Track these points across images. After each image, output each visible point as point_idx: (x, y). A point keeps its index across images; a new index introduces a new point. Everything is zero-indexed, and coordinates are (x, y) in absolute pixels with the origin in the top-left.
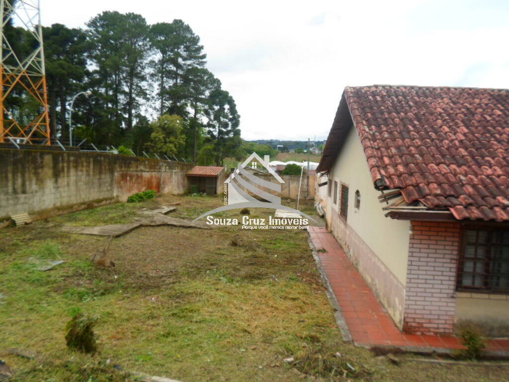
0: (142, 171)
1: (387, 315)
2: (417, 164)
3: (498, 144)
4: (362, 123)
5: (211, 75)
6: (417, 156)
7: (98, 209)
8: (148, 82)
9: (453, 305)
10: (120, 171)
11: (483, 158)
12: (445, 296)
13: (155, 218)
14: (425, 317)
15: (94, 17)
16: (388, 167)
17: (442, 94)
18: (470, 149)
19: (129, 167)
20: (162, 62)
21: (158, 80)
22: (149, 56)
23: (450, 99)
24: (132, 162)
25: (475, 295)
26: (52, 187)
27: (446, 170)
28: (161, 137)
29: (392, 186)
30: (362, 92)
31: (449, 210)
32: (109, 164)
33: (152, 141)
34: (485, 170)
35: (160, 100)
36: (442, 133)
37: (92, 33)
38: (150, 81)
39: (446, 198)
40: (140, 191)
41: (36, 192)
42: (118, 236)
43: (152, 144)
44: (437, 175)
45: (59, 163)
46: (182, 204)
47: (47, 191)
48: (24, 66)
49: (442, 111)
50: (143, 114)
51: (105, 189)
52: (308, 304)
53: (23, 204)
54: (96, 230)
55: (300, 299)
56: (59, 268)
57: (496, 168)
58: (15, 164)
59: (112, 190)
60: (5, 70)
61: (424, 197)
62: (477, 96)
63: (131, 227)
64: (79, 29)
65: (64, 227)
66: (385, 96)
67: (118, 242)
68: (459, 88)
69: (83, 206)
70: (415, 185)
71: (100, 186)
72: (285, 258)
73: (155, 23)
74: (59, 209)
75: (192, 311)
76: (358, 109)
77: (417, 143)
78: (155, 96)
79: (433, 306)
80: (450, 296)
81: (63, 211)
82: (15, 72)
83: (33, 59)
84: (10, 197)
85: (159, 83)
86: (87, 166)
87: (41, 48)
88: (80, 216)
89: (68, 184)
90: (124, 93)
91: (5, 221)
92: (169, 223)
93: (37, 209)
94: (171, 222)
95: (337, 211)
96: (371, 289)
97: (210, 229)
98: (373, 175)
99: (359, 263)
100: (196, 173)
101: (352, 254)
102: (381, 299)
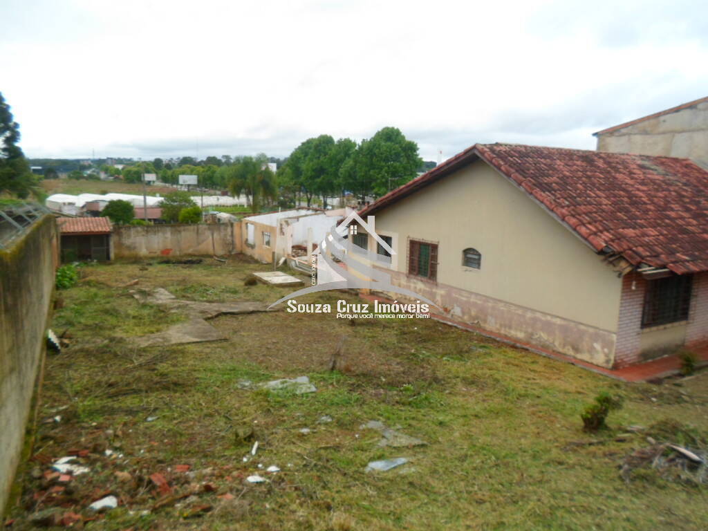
4: (536, 189)
9: (639, 339)
14: (625, 353)
16: (598, 234)
27: (633, 234)
29: (616, 251)
30: (496, 151)
31: (667, 268)
57: (651, 229)
61: (643, 259)
66: (518, 157)
76: (516, 173)
79: (629, 343)
80: (638, 333)
94: (224, 310)
95: (396, 270)
96: (528, 343)
97: (278, 311)
98: (594, 242)
99: (485, 321)
100: (72, 230)
101: (460, 315)
102: (555, 349)
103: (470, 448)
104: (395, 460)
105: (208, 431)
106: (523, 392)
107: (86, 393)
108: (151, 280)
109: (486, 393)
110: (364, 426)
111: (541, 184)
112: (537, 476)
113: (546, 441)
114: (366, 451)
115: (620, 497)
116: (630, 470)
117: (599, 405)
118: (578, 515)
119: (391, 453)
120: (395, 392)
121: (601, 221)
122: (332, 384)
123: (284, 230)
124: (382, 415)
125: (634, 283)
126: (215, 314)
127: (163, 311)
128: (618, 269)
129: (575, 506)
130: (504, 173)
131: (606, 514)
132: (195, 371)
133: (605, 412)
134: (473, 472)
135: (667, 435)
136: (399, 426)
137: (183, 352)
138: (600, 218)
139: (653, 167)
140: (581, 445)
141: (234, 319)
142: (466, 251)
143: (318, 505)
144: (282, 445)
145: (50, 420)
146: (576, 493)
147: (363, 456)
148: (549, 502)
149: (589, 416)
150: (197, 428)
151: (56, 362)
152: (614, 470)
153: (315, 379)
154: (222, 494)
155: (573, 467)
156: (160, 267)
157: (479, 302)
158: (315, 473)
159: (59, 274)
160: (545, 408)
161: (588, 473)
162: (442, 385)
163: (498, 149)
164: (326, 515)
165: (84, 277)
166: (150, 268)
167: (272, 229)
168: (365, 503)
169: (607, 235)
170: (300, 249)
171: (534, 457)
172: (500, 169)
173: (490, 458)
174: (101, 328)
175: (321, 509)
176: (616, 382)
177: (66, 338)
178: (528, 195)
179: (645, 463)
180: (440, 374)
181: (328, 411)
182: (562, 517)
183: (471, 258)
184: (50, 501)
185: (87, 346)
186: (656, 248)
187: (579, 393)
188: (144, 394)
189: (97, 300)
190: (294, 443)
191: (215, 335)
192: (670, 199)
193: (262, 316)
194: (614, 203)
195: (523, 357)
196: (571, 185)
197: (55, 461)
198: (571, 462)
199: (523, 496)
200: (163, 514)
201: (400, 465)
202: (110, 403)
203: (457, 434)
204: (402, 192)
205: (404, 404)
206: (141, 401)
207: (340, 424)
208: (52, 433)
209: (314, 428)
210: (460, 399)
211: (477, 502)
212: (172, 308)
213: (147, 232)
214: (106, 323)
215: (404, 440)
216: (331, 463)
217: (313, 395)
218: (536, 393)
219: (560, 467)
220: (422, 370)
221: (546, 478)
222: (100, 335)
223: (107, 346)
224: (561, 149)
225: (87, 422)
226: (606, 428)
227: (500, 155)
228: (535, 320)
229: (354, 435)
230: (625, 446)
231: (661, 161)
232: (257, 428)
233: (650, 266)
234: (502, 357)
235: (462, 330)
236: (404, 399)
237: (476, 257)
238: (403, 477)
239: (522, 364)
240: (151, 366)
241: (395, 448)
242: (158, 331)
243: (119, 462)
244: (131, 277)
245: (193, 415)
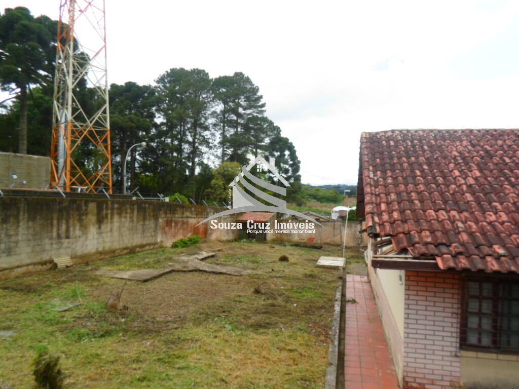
0: (188, 217)
1: (394, 373)
2: (413, 211)
3: (511, 188)
4: (368, 169)
5: (271, 123)
6: (417, 202)
7: (139, 254)
8: (211, 131)
9: (458, 364)
10: (165, 217)
11: (490, 203)
12: (449, 354)
13: (190, 263)
14: (427, 376)
15: (162, 75)
16: (384, 213)
17: (462, 137)
18: (477, 194)
19: (174, 214)
20: (224, 112)
21: (220, 129)
22: (212, 107)
23: (470, 142)
24: (178, 209)
25: (480, 355)
26: (95, 233)
27: (444, 216)
28: (221, 183)
29: (383, 234)
30: (377, 137)
31: (435, 259)
32: (154, 210)
33: (212, 188)
34: (489, 216)
35: (222, 149)
36: (451, 178)
37: (160, 88)
38: (213, 130)
39: (436, 246)
40: (185, 237)
41: (79, 237)
42: (146, 281)
43: (213, 191)
44: (433, 222)
45: (103, 210)
46: (223, 250)
47: (90, 236)
48: (91, 122)
49: (457, 154)
50: (205, 161)
51: (149, 235)
52: (305, 356)
53: (66, 248)
54: (126, 275)
55: (297, 351)
56: (75, 310)
57: (502, 214)
58: (60, 211)
59: (155, 236)
60: (75, 126)
61: (413, 245)
62: (501, 137)
63: (162, 272)
64: (148, 86)
65: (99, 271)
66: (399, 140)
67: (143, 287)
68: (483, 130)
69: (126, 251)
70: (406, 233)
71: (144, 231)
72: (305, 307)
73: (217, 77)
74: (101, 253)
75: (179, 357)
76: (367, 155)
77: (420, 188)
78: (217, 144)
79: (435, 365)
80: (453, 354)
81: (105, 255)
82: (84, 127)
83: (99, 115)
84: (54, 242)
85: (220, 132)
86: (130, 213)
87: (107, 105)
88: (120, 261)
89: (111, 230)
90: (188, 142)
91: (48, 264)
92: (201, 269)
93: (79, 253)
97: (240, 275)
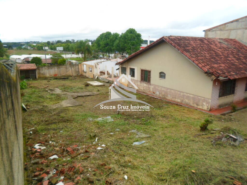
14: (213, 106)
29: (211, 72)
31: (228, 77)
61: (221, 74)
79: (215, 102)
80: (218, 99)
94: (79, 95)
95: (136, 80)
96: (181, 103)
97: (97, 95)
98: (204, 69)
99: (167, 96)
100: (23, 69)
101: (159, 94)
102: (190, 105)
103: (164, 138)
104: (141, 142)
105: (81, 135)
106: (180, 119)
107: (38, 124)
108: (52, 85)
109: (169, 120)
110: (130, 131)
111: (186, 50)
112: (186, 145)
113: (189, 134)
114: (132, 139)
115: (212, 150)
116: (215, 142)
117: (206, 123)
118: (199, 155)
119: (140, 140)
120: (139, 121)
121: (206, 62)
122: (119, 118)
123: (97, 67)
124: (136, 128)
125: (217, 83)
126: (76, 96)
127: (59, 96)
128: (211, 78)
129: (198, 153)
130: (174, 46)
131: (208, 155)
132: (73, 116)
133: (207, 125)
134: (166, 144)
135: (227, 131)
136: (142, 131)
137: (68, 110)
138: (206, 61)
139: (224, 42)
140: (200, 135)
141: (83, 98)
142: (161, 73)
143: (121, 155)
144: (105, 138)
145: (29, 133)
146: (198, 149)
147: (132, 141)
148: (190, 152)
149: (202, 126)
150: (77, 134)
151: (26, 114)
152: (210, 142)
153: (113, 117)
154: (91, 153)
155: (197, 142)
156: (54, 80)
157: (165, 90)
158: (117, 146)
159: (21, 84)
160: (188, 124)
161: (202, 144)
162: (154, 118)
163: (171, 38)
164: (124, 158)
165: (29, 85)
166: (51, 81)
167: (92, 66)
168: (134, 154)
169: (208, 67)
170: (102, 73)
171: (185, 139)
172: (172, 45)
173: (171, 140)
174: (39, 102)
175: (122, 156)
176: (211, 115)
177: (28, 106)
178: (182, 54)
179: (220, 140)
180: (153, 114)
181: (118, 127)
182: (195, 156)
183: (162, 75)
184: (36, 157)
185: (35, 109)
186: (224, 71)
187: (199, 119)
188: (57, 124)
189: (35, 93)
190: (109, 138)
191: (77, 104)
192: (229, 54)
193: (92, 97)
194: (210, 56)
195: (180, 108)
196: (196, 50)
197: (34, 145)
198: (197, 140)
199: (182, 151)
200: (75, 159)
201: (143, 143)
202: (46, 127)
203: (160, 133)
204: (138, 53)
205: (142, 124)
206: (57, 126)
207: (123, 131)
208: (30, 137)
209: (115, 133)
210: (160, 122)
211: (168, 153)
212: (62, 95)
213: (49, 68)
214: (40, 101)
215: (144, 135)
216: (122, 143)
217: (113, 122)
218: (185, 119)
219: (193, 142)
220: (147, 113)
221: (189, 146)
222: (39, 105)
223: (42, 109)
224: (192, 37)
225: (41, 133)
226: (208, 130)
227: (172, 40)
228: (184, 95)
229: (127, 135)
230: (213, 135)
231: (227, 40)
232: (96, 133)
233: (222, 77)
234: (173, 108)
235: (159, 99)
236: (142, 123)
237: (164, 75)
238: (145, 147)
239: (180, 110)
240: (58, 114)
241: (141, 138)
242: (58, 103)
243: (55, 145)
244: (46, 84)
245: (75, 130)
